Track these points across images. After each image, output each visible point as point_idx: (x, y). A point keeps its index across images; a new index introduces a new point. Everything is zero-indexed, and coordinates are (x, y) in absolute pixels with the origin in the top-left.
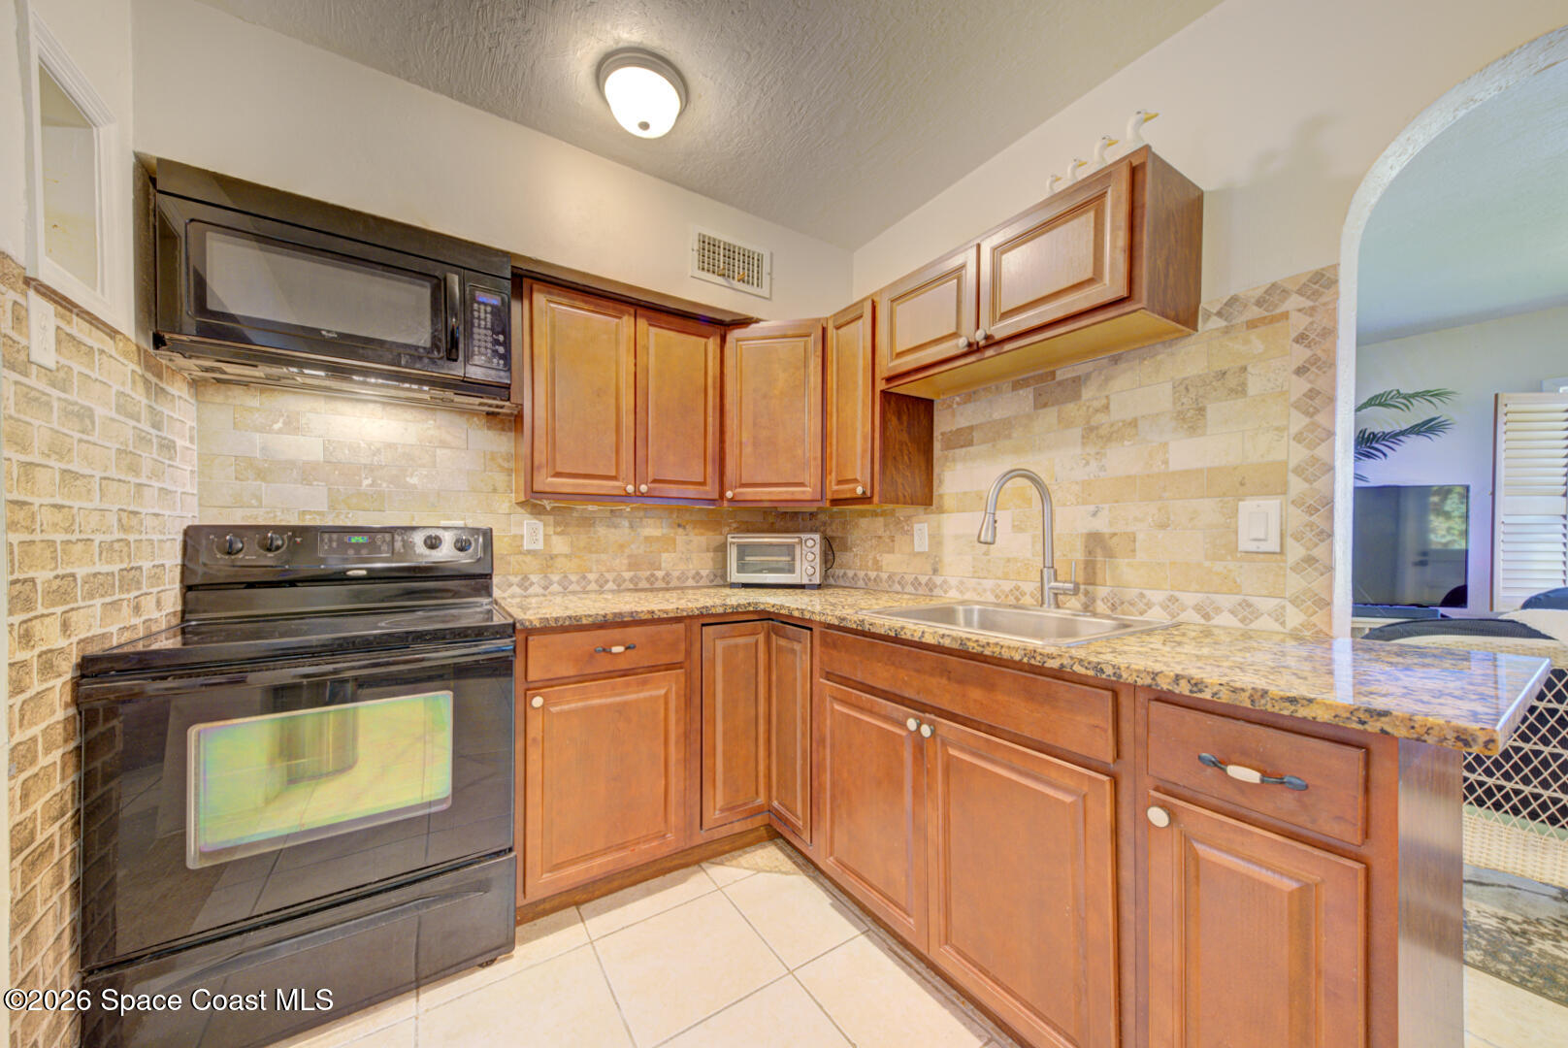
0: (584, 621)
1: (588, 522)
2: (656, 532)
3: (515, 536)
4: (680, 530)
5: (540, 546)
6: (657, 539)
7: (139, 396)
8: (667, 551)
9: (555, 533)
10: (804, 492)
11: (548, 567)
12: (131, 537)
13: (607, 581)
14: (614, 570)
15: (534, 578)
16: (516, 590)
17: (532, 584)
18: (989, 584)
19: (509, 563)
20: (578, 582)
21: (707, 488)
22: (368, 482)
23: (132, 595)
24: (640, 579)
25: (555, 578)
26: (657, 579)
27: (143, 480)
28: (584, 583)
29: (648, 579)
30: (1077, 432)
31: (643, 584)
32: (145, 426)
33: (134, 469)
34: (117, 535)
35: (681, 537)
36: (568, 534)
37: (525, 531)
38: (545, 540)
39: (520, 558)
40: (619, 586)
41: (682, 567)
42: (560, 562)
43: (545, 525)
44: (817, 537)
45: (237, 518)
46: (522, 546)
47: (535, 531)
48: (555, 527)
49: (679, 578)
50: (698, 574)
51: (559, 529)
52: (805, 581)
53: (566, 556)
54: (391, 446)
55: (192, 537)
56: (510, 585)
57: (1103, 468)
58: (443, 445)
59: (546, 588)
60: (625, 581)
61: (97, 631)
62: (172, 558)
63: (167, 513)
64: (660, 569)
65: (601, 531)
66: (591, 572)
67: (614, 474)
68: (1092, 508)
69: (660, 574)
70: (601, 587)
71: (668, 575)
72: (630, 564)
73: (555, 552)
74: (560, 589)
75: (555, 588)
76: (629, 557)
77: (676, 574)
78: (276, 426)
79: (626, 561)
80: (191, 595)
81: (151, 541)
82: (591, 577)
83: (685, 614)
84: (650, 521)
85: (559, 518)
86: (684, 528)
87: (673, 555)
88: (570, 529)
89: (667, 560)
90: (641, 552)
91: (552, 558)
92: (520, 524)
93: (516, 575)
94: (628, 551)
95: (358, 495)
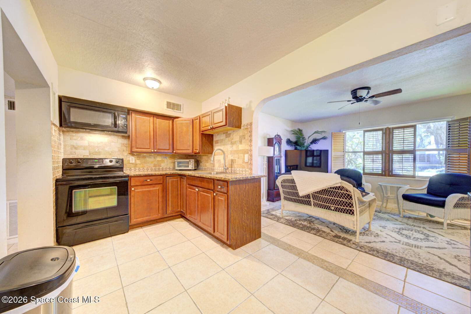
0: (142, 175)
1: (144, 157)
2: (160, 159)
3: (128, 160)
4: (165, 159)
5: (134, 162)
6: (160, 161)
8: (163, 163)
9: (137, 159)
10: (189, 151)
11: (136, 166)
13: (149, 169)
15: (132, 169)
16: (128, 171)
17: (132, 170)
18: (220, 168)
19: (127, 165)
20: (142, 170)
21: (170, 150)
22: (97, 149)
23: (59, 170)
25: (137, 169)
26: (160, 169)
27: (59, 151)
29: (158, 169)
30: (230, 142)
31: (157, 170)
32: (59, 141)
33: (58, 149)
35: (165, 160)
36: (140, 160)
37: (130, 159)
38: (135, 161)
39: (129, 164)
41: (166, 166)
42: (138, 165)
43: (135, 158)
44: (193, 160)
45: (71, 157)
46: (130, 162)
47: (132, 159)
48: (137, 158)
49: (165, 169)
50: (170, 168)
51: (138, 159)
52: (191, 169)
53: (140, 164)
54: (101, 142)
55: (64, 160)
56: (127, 170)
57: (233, 149)
58: (113, 142)
59: (135, 171)
60: (153, 169)
61: (56, 175)
62: (61, 164)
63: (61, 156)
64: (161, 166)
65: (147, 159)
66: (145, 167)
67: (149, 148)
68: (231, 155)
69: (161, 168)
70: (147, 170)
71: (163, 168)
73: (137, 163)
74: (138, 171)
75: (137, 170)
76: (154, 164)
77: (165, 168)
78: (79, 139)
79: (153, 165)
80: (64, 171)
81: (59, 161)
82: (145, 168)
83: (163, 174)
84: (159, 157)
85: (138, 156)
86: (166, 158)
88: (140, 159)
89: (163, 165)
90: (157, 163)
91: (136, 164)
92: (130, 158)
93: (128, 168)
94: (153, 163)
95: (95, 152)
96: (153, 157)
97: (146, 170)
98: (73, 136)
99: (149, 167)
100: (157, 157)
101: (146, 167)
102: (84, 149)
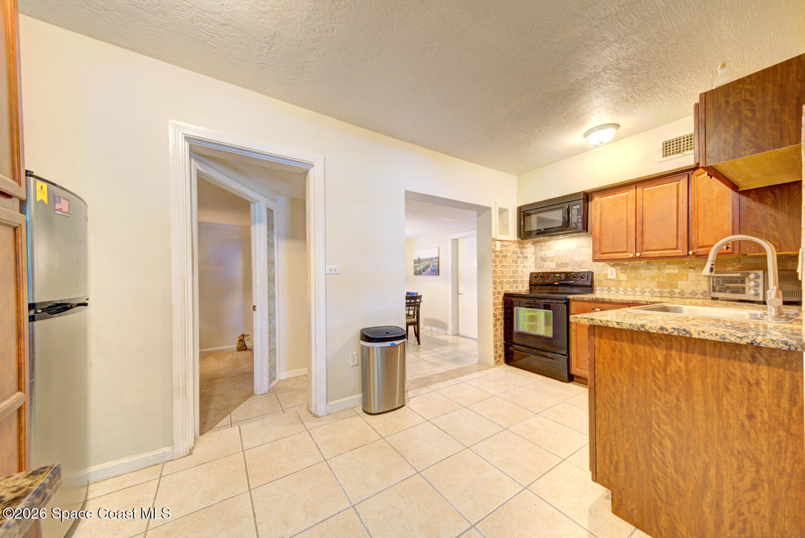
1: (636, 268)
2: (676, 271)
3: (605, 274)
4: (692, 270)
5: (614, 277)
6: (675, 275)
7: (518, 250)
8: (682, 280)
9: (621, 273)
11: (618, 285)
12: (515, 275)
13: (645, 292)
14: (649, 288)
15: (613, 289)
16: (606, 292)
17: (612, 291)
19: (603, 283)
20: (631, 291)
22: (564, 260)
23: (516, 285)
24: (665, 292)
25: (621, 289)
26: (675, 293)
27: (518, 265)
28: (634, 292)
29: (669, 293)
32: (519, 255)
33: (516, 263)
34: (512, 274)
35: (692, 273)
36: (625, 273)
37: (609, 272)
38: (616, 275)
39: (607, 281)
40: (652, 294)
41: (693, 288)
42: (623, 283)
43: (616, 270)
45: (540, 271)
46: (607, 277)
47: (612, 272)
49: (691, 294)
51: (622, 271)
53: (626, 281)
54: (569, 250)
55: (531, 274)
56: (604, 290)
59: (617, 292)
60: (655, 292)
61: (508, 290)
62: (527, 279)
63: (525, 270)
64: (677, 288)
65: (642, 271)
66: (637, 287)
69: (677, 291)
70: (643, 294)
72: (658, 285)
73: (621, 279)
74: (623, 293)
75: (621, 292)
76: (657, 282)
77: (689, 291)
78: (546, 249)
79: (656, 284)
80: (530, 286)
81: (520, 276)
82: (637, 289)
83: (625, 302)
84: (670, 266)
85: (623, 267)
87: (686, 282)
88: (627, 271)
89: (682, 284)
90: (665, 280)
91: (620, 281)
92: (607, 270)
93: (606, 287)
94: (656, 280)
95: (562, 263)
96: (656, 267)
97: (638, 293)
98: (543, 246)
99: (646, 288)
100: (667, 266)
101: (639, 286)
102: (552, 261)
